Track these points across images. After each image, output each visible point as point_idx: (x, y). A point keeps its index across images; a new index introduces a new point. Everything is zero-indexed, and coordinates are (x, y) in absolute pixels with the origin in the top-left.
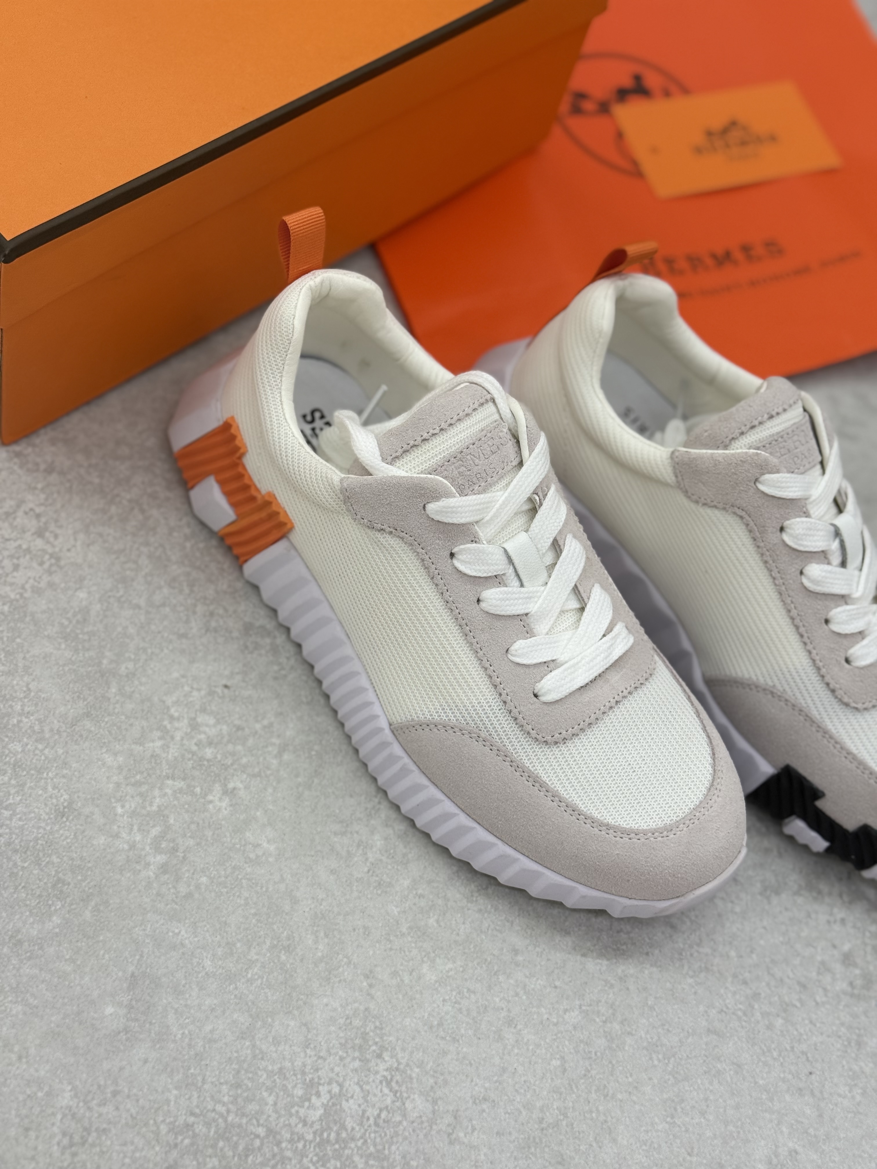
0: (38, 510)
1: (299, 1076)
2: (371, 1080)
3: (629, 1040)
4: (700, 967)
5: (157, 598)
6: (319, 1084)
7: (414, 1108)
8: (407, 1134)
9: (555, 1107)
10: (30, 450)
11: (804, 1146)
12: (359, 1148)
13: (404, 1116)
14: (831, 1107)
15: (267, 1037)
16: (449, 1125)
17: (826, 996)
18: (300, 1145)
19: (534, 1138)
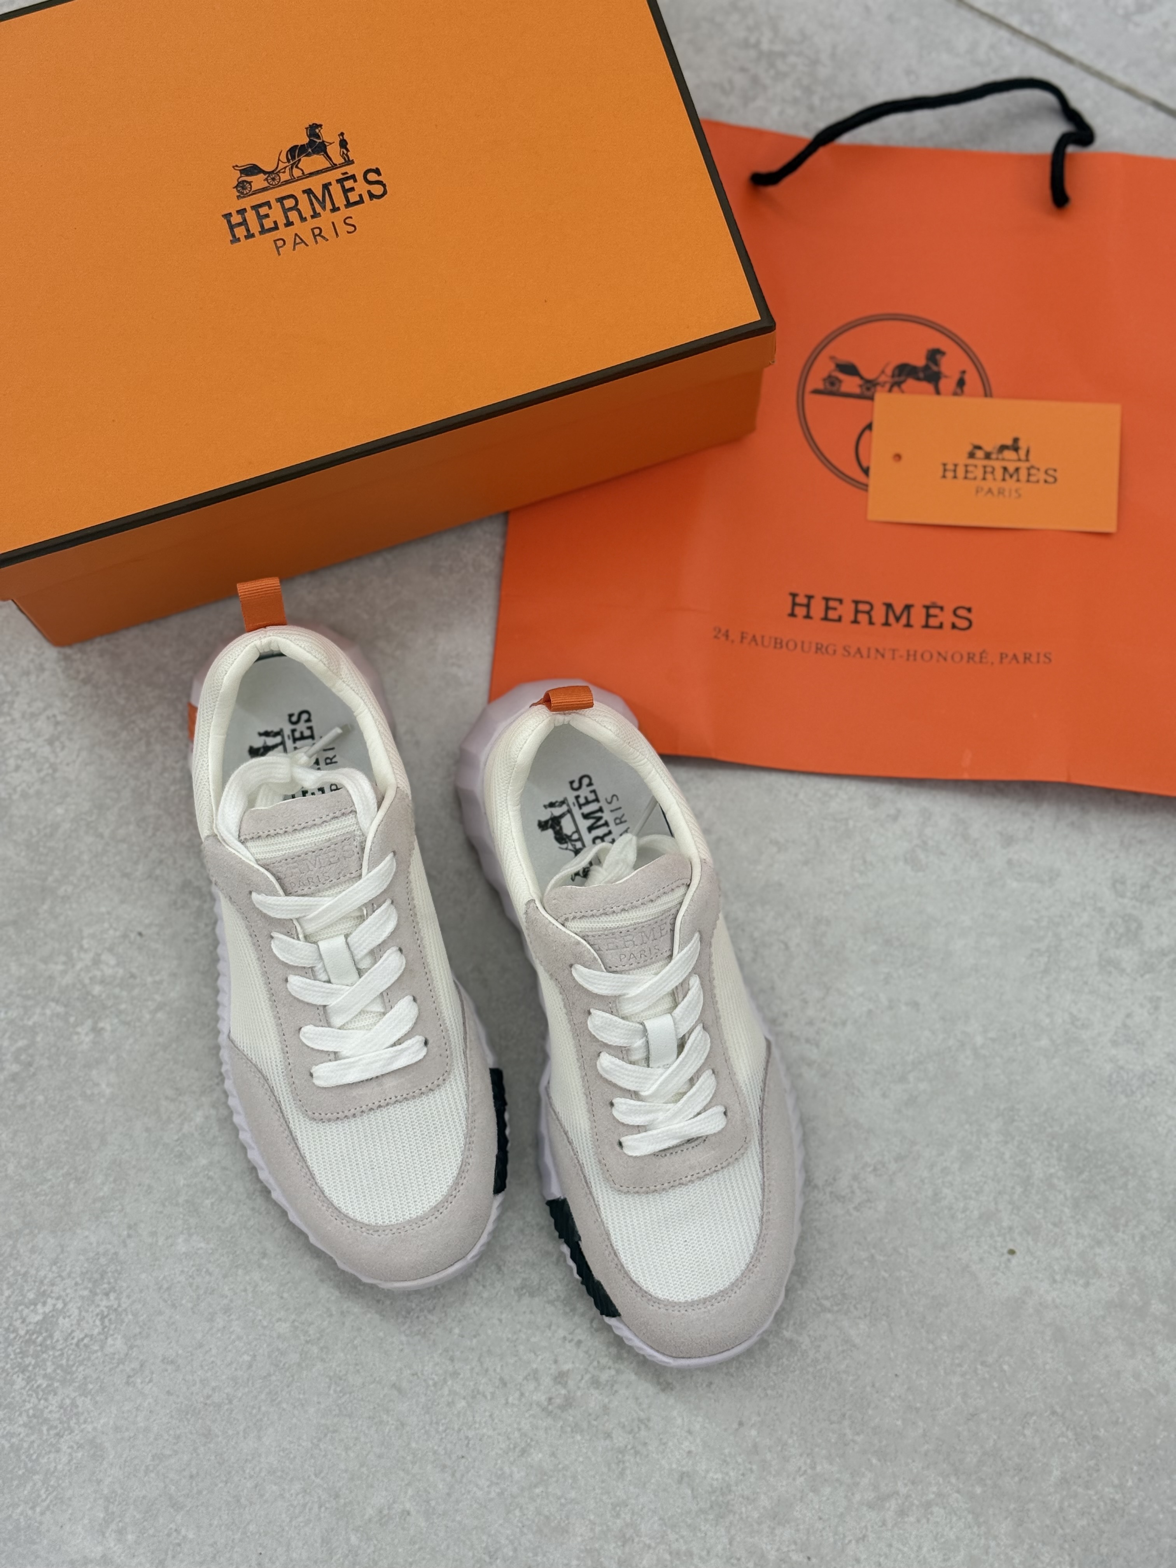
0: (60, 718)
1: (37, 1284)
2: (90, 1310)
3: (319, 1366)
4: (419, 1330)
5: (122, 832)
6: (49, 1296)
7: (114, 1345)
8: (97, 1361)
9: (226, 1391)
10: (79, 656)
11: (418, 1512)
12: (55, 1357)
13: (102, 1348)
14: (463, 1491)
15: (28, 1243)
16: (133, 1369)
17: (520, 1400)
18: (12, 1336)
19: (195, 1409)
